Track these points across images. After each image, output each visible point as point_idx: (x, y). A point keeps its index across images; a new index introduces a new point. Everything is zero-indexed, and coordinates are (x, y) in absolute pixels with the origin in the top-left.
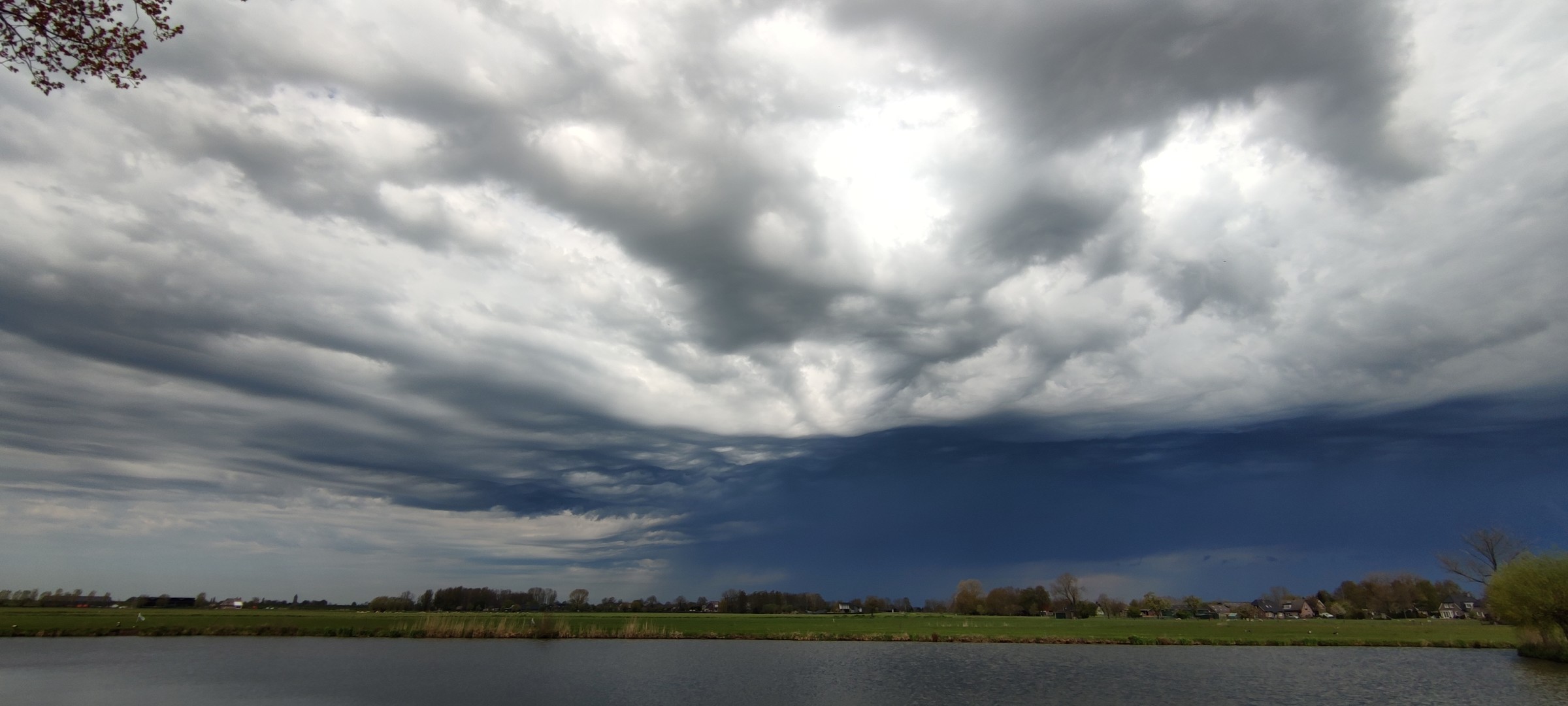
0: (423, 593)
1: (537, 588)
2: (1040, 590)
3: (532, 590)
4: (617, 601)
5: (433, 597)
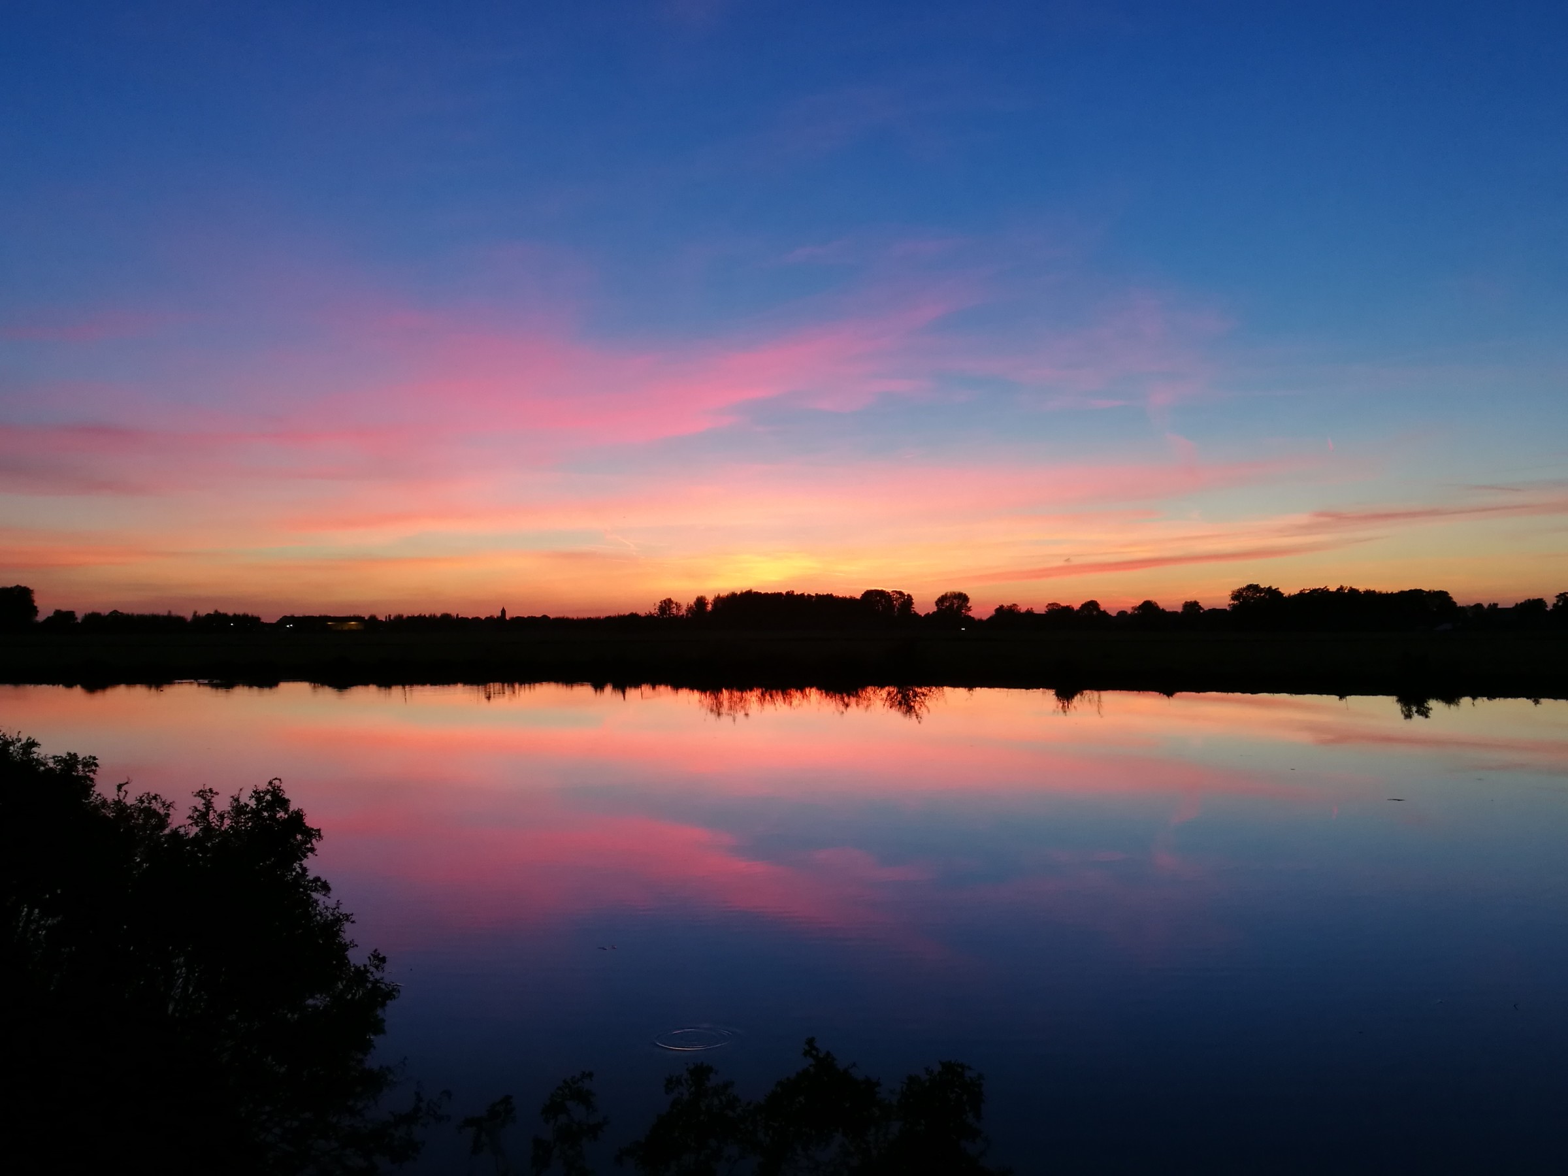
3: (867, 594)
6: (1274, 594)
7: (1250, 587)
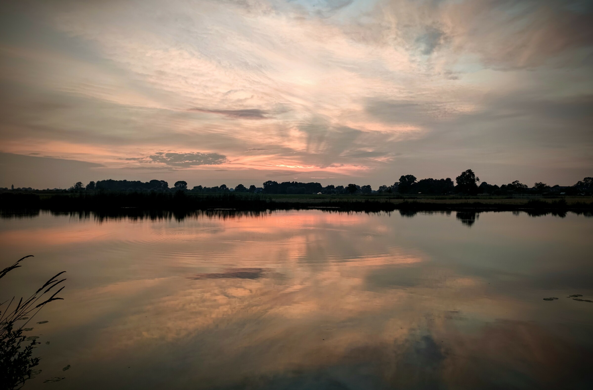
2: (449, 180)
4: (203, 187)
6: (275, 183)
7: (269, 181)
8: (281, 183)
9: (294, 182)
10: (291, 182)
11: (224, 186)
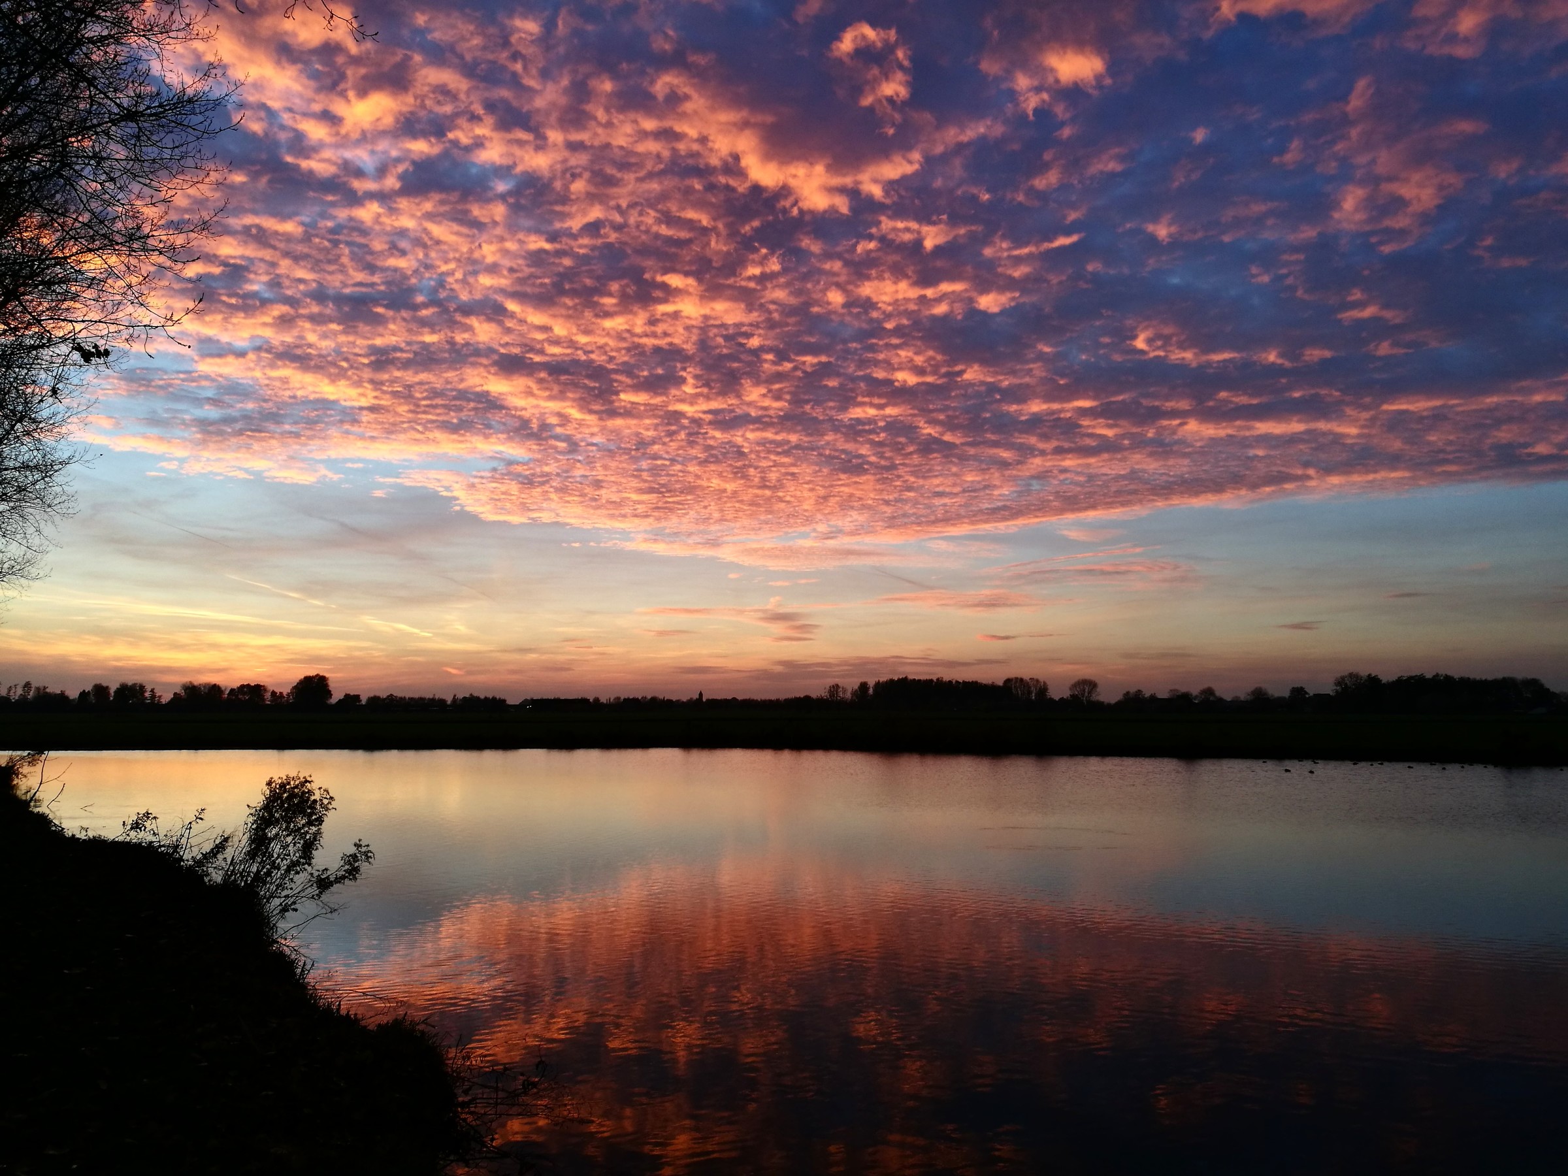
0: (856, 687)
1: (1016, 678)
3: (1008, 681)
4: (1147, 695)
5: (871, 691)
6: (1373, 681)
7: (1351, 675)
8: (1392, 677)
9: (1437, 675)
10: (1429, 676)
11: (1209, 691)
